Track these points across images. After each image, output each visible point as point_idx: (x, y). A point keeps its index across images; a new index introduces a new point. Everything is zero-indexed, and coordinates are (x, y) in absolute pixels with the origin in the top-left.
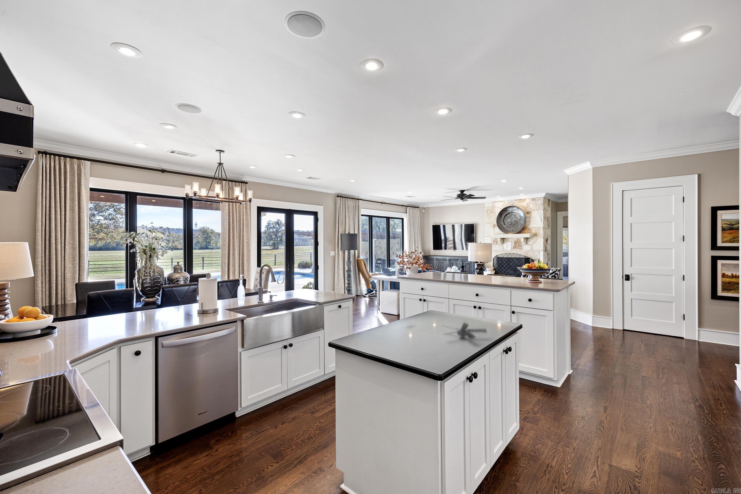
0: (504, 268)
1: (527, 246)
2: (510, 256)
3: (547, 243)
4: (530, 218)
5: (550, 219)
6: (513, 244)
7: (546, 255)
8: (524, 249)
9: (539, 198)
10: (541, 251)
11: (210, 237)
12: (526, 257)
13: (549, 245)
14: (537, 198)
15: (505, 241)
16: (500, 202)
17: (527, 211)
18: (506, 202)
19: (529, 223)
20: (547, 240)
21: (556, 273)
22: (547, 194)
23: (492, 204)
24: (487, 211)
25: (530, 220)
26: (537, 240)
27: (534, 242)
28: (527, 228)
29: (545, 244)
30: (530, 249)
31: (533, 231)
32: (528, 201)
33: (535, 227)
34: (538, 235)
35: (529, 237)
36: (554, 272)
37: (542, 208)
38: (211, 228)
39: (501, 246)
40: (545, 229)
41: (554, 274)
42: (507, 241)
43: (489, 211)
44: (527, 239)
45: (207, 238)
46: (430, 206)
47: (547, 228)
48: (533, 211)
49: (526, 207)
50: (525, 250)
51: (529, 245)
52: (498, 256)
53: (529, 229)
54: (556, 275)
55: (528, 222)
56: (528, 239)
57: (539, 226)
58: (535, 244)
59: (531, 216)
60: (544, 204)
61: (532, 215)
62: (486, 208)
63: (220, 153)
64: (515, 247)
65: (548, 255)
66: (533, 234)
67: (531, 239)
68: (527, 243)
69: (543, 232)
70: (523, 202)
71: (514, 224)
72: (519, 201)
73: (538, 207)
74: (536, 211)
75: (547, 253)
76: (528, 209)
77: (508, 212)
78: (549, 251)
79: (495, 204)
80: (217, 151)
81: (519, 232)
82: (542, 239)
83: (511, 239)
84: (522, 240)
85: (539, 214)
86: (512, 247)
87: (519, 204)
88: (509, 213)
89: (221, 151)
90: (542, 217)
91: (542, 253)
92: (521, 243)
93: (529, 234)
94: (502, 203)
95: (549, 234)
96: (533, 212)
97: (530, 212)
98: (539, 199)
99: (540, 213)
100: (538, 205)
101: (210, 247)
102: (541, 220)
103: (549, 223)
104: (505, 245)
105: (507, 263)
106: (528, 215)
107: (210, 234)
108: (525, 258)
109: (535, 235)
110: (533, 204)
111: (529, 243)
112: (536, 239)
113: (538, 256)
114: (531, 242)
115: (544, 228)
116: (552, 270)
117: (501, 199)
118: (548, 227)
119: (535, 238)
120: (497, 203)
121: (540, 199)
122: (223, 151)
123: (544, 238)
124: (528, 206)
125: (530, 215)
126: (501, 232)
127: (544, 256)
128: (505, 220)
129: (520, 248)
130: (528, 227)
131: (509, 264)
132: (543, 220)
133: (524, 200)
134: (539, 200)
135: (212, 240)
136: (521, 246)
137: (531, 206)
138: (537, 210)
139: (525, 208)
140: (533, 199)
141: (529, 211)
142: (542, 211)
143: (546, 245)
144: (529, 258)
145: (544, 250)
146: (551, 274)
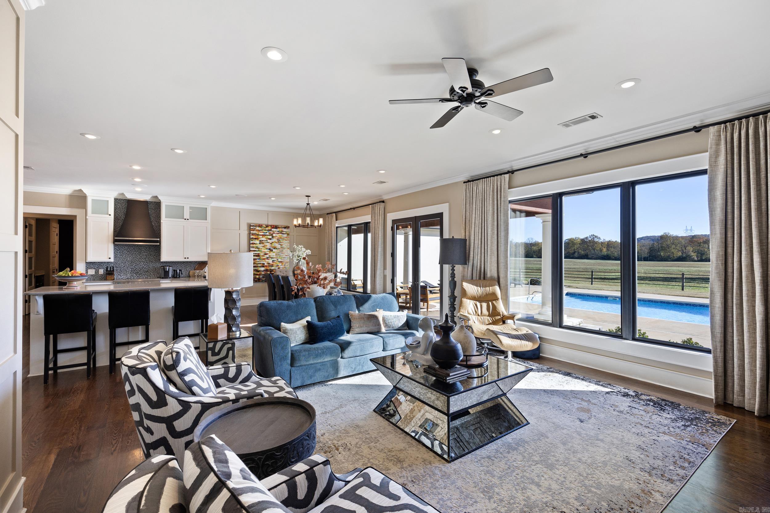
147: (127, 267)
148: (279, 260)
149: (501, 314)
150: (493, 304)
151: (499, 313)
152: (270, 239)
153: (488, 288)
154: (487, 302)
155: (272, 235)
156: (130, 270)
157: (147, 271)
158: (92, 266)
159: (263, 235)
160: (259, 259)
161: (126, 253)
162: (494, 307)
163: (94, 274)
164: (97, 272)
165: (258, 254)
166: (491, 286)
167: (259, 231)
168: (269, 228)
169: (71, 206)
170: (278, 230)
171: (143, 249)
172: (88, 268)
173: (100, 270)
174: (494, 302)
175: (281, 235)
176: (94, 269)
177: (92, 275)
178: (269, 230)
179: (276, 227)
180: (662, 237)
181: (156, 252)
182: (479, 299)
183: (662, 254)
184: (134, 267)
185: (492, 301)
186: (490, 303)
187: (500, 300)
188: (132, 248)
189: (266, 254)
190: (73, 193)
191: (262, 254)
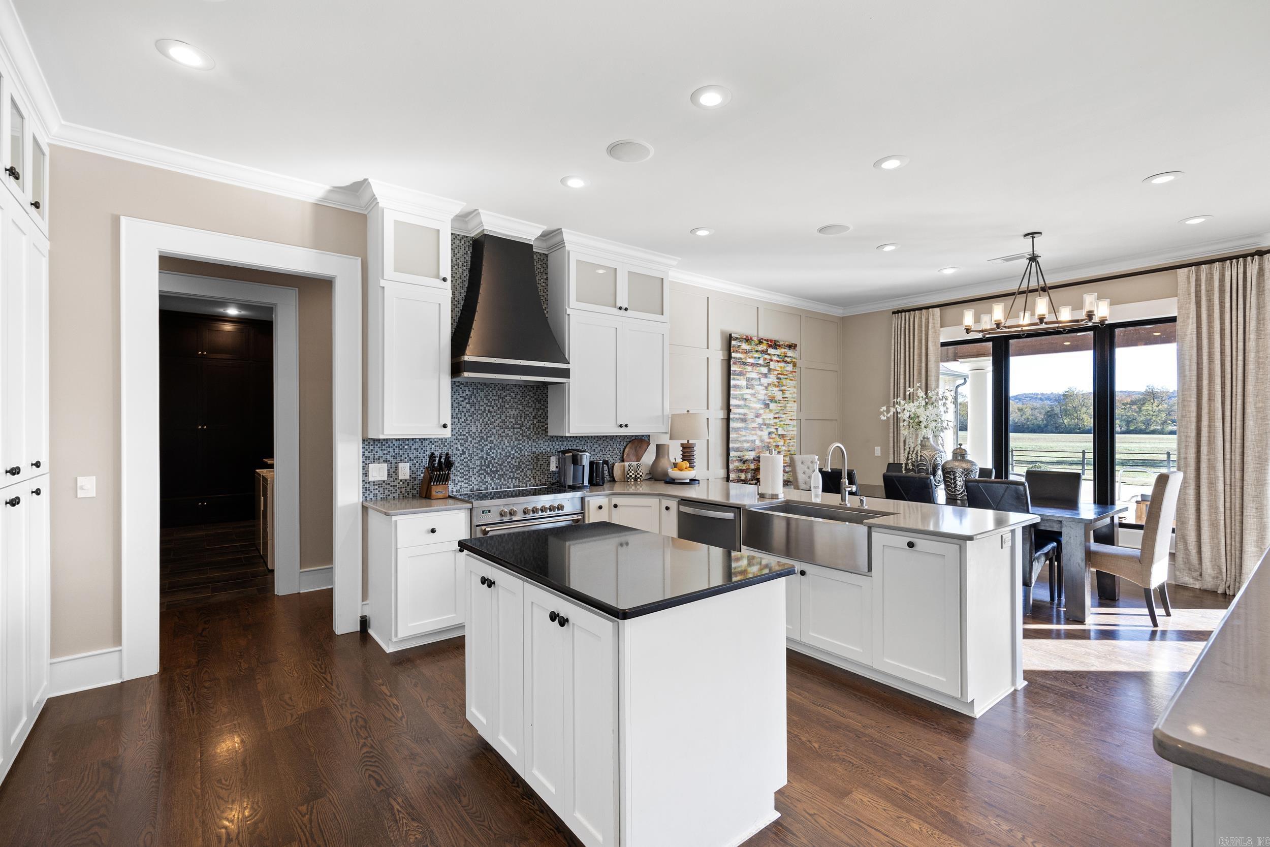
63: (1033, 238)
80: (1026, 235)
89: (1032, 235)
122: (1040, 233)
147: (470, 455)
148: (781, 432)
152: (765, 376)
155: (767, 365)
156: (478, 463)
157: (518, 467)
158: (380, 453)
159: (753, 365)
160: (746, 428)
161: (468, 411)
163: (385, 478)
164: (393, 472)
165: (745, 414)
167: (746, 352)
168: (763, 347)
169: (319, 242)
170: (778, 352)
171: (508, 398)
172: (367, 458)
173: (401, 465)
175: (782, 364)
176: (386, 461)
177: (380, 484)
178: (763, 352)
179: (775, 345)
180: (1065, 396)
181: (538, 406)
183: (1066, 421)
184: (488, 454)
188: (482, 394)
189: (757, 416)
190: (324, 199)
191: (751, 416)
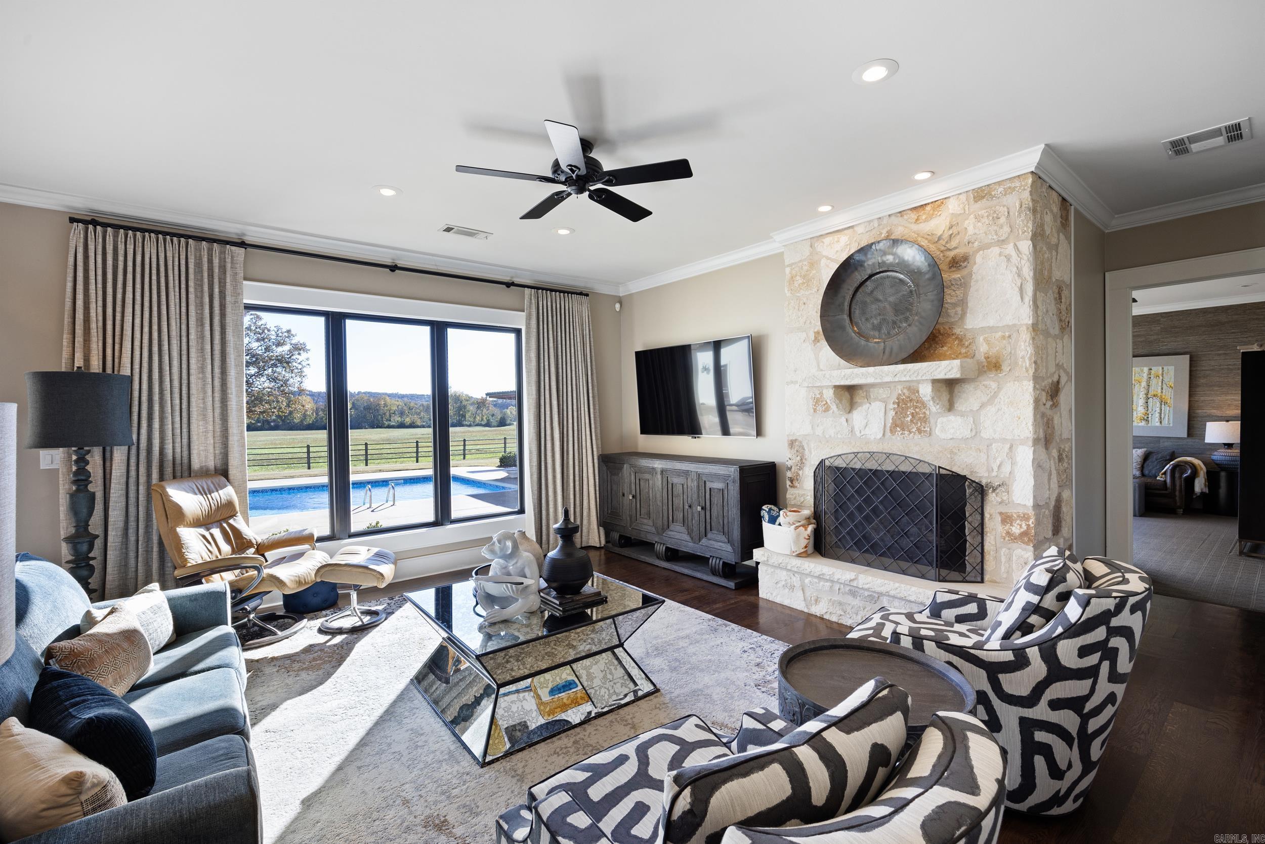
0: (851, 516)
1: (951, 417)
2: (872, 465)
3: (1055, 405)
4: (964, 284)
5: (1070, 295)
6: (892, 413)
7: (1051, 465)
8: (937, 431)
9: (1011, 179)
10: (1023, 442)
11: (465, 407)
12: (942, 472)
13: (1065, 413)
14: (999, 183)
15: (857, 399)
16: (836, 237)
17: (951, 254)
18: (860, 230)
19: (959, 309)
20: (1054, 391)
21: (1115, 622)
22: (1050, 151)
23: (807, 251)
24: (792, 278)
25: (966, 295)
26: (999, 388)
27: (985, 399)
28: (949, 335)
29: (1047, 409)
30: (967, 433)
31: (982, 348)
32: (953, 206)
33: (992, 329)
34: (1005, 368)
35: (955, 374)
36: (1104, 618)
37: (1025, 226)
38: (465, 392)
39: (843, 419)
40: (1047, 334)
41: (1100, 634)
42: (868, 397)
43: (799, 280)
44: (950, 386)
45: (461, 409)
46: (634, 287)
47: (1057, 331)
48: (981, 248)
49: (946, 236)
50: (943, 436)
51: (962, 415)
52: (827, 463)
53: (960, 340)
54: (1119, 642)
55: (955, 305)
56: (957, 388)
57: (1009, 320)
58: (991, 410)
59: (970, 275)
60: (1034, 211)
61: (975, 269)
62: (788, 270)
64: (898, 425)
65: (1060, 459)
66: (979, 363)
67: (969, 388)
68: (951, 407)
69: (1030, 350)
70: (930, 217)
71: (894, 323)
72: (913, 216)
73: (1007, 229)
74: (996, 250)
75: (1055, 453)
76: (954, 244)
77: (869, 272)
78: (1069, 440)
79: (819, 247)
81: (916, 356)
82: (1028, 386)
83: (881, 391)
84: (926, 391)
85: (1008, 258)
86: (889, 425)
87: (915, 227)
88: (871, 276)
90: (1028, 272)
91: (1026, 456)
92: (924, 405)
93: (956, 363)
94: (844, 239)
95: (1068, 360)
96: (979, 258)
97: (965, 258)
98: (1008, 184)
99: (1014, 254)
100: (1003, 220)
101: (465, 423)
102: (1021, 289)
103: (1068, 310)
104: (858, 416)
105: (861, 496)
106: (957, 276)
107: (464, 403)
108: (941, 477)
109: (993, 365)
110: (978, 218)
111: (960, 405)
112: (994, 385)
113: (1007, 469)
114: (970, 399)
115: (1035, 327)
116: (1085, 603)
117: (841, 220)
118: (1062, 329)
119: (990, 382)
120: (827, 240)
121: (1017, 184)
123: (1036, 378)
124: (954, 230)
125: (965, 272)
126: (843, 362)
127: (1038, 466)
128: (853, 306)
129: (919, 431)
130: (957, 331)
131: (868, 501)
132: (1029, 288)
133: (938, 204)
134: (1009, 191)
135: (469, 411)
136: (925, 420)
137: (971, 231)
138: (1002, 242)
139: (942, 242)
140: (981, 194)
141: (960, 251)
142: (1026, 246)
143: (1049, 412)
144: (964, 478)
145: (1036, 441)
146: (1073, 631)
149: (254, 542)
150: (231, 526)
151: (250, 541)
153: (216, 494)
154: (219, 523)
162: (237, 533)
166: (221, 489)
174: (231, 521)
182: (204, 522)
185: (226, 520)
186: (225, 525)
187: (239, 514)
